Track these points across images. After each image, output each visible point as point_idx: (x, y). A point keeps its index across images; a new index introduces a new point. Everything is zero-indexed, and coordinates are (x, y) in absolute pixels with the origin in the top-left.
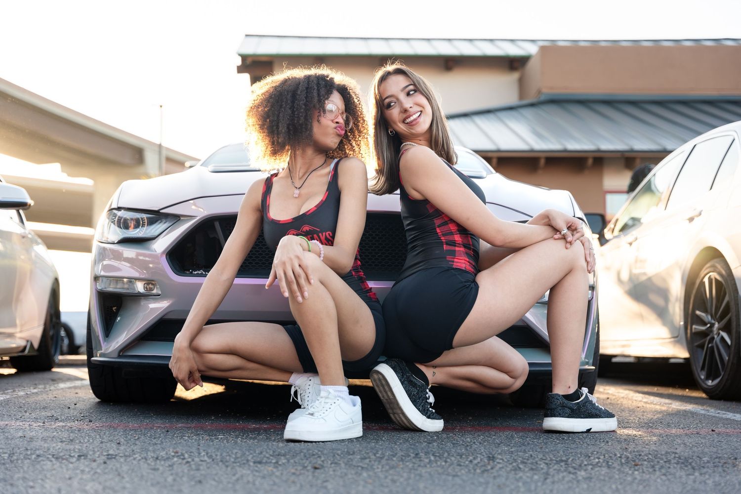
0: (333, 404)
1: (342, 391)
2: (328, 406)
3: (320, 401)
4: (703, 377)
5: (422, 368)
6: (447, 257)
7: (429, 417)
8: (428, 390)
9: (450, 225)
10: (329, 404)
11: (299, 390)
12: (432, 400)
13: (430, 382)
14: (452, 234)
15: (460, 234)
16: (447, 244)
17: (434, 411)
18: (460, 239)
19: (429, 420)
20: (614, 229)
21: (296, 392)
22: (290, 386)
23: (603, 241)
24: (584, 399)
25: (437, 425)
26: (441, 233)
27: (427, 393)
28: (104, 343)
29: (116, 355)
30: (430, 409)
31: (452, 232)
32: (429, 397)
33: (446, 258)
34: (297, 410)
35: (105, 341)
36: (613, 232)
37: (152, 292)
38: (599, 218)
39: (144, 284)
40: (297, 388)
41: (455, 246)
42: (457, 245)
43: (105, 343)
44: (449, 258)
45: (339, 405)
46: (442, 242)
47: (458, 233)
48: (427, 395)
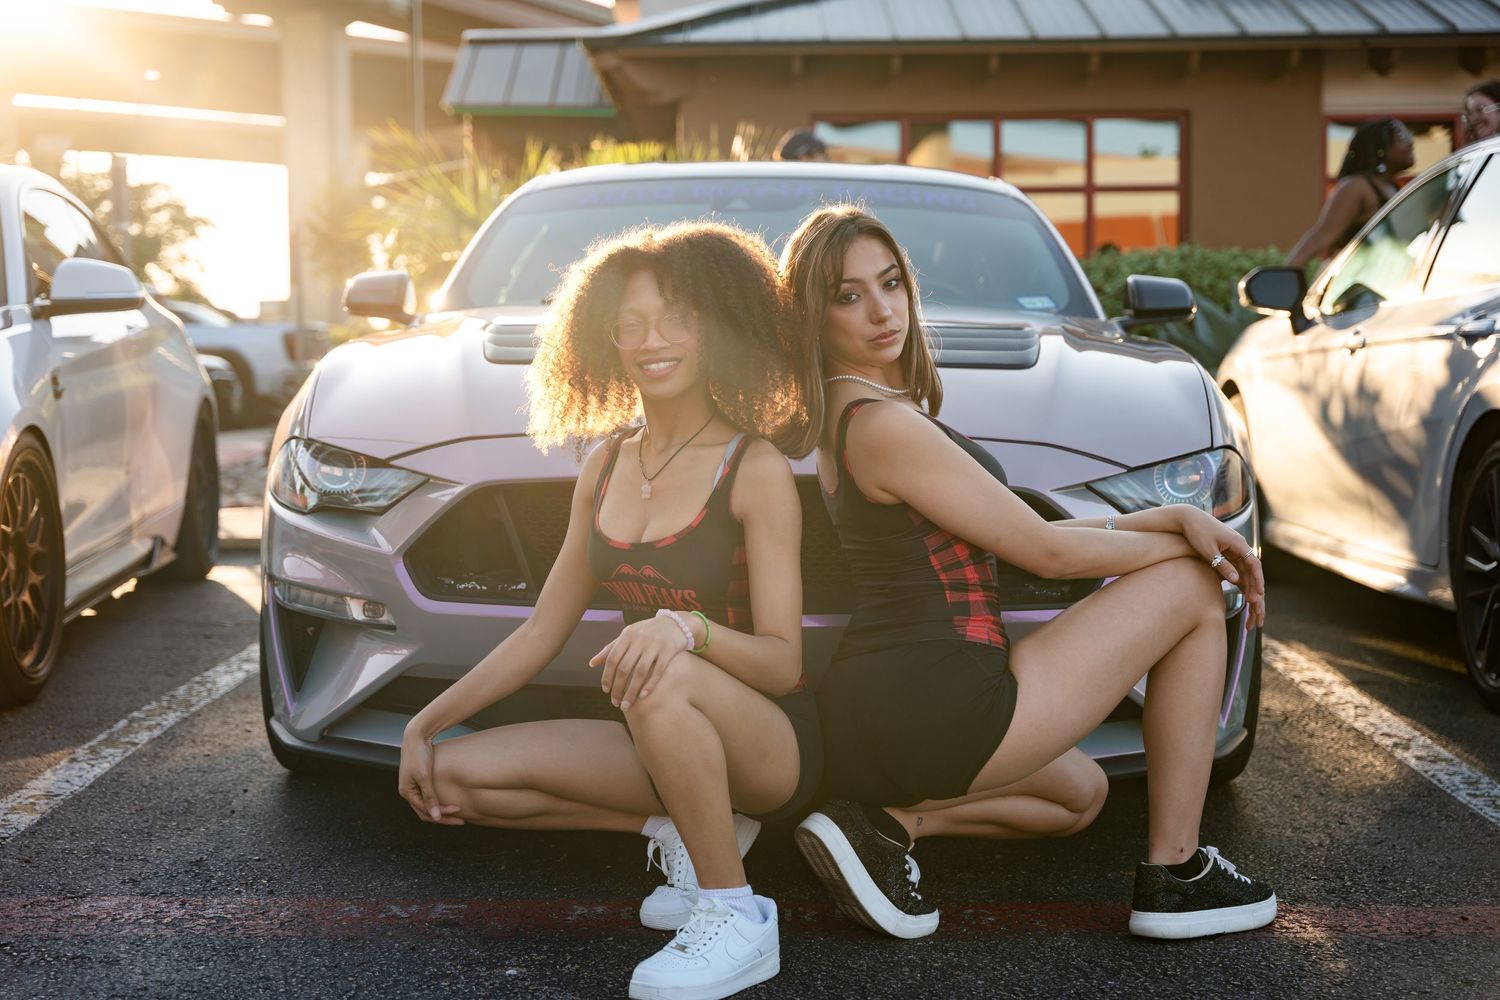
0: (723, 925)
1: (739, 897)
2: (713, 929)
3: (697, 918)
4: (1480, 665)
5: (897, 815)
6: (956, 618)
7: (909, 912)
8: (907, 857)
9: (955, 547)
10: (715, 924)
11: (662, 848)
12: (915, 876)
13: (913, 837)
14: (959, 565)
15: (973, 564)
16: (952, 587)
17: (919, 897)
18: (976, 576)
19: (910, 917)
20: (1322, 297)
21: (657, 852)
22: (647, 840)
23: (1300, 323)
24: (1209, 872)
25: (926, 924)
26: (939, 567)
27: (907, 862)
28: (292, 704)
29: (315, 737)
30: (913, 894)
31: (960, 561)
32: (910, 869)
33: (952, 621)
34: (660, 889)
35: (294, 698)
36: (1320, 304)
37: (380, 619)
38: (1293, 278)
39: (364, 605)
40: (659, 844)
41: (967, 591)
42: (970, 588)
43: (295, 704)
44: (958, 621)
45: (734, 926)
46: (943, 585)
47: (971, 562)
48: (907, 867)
